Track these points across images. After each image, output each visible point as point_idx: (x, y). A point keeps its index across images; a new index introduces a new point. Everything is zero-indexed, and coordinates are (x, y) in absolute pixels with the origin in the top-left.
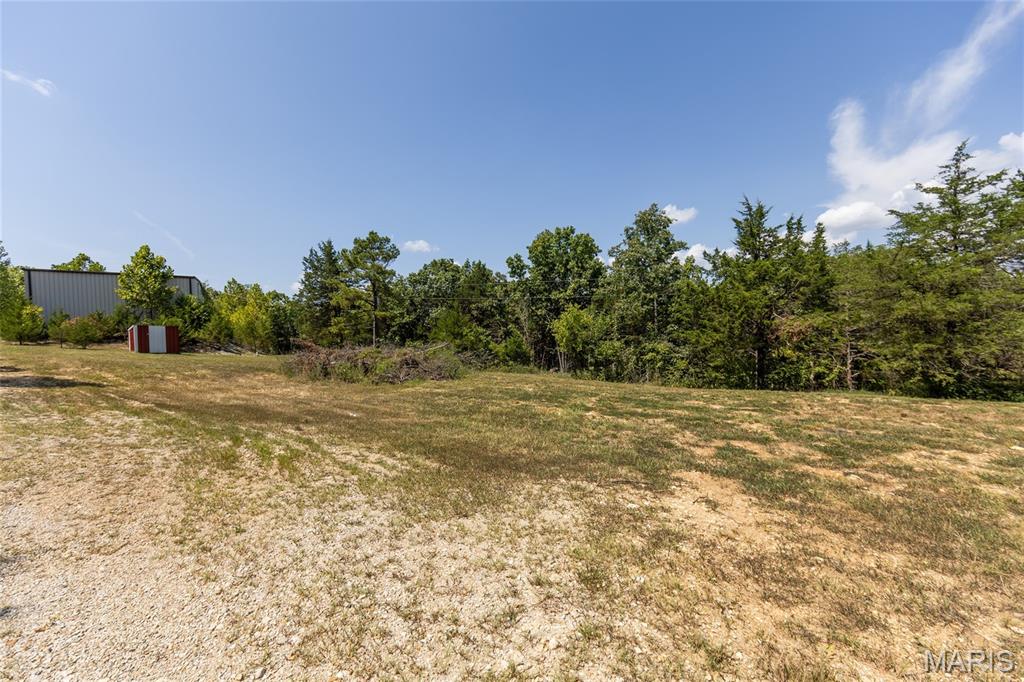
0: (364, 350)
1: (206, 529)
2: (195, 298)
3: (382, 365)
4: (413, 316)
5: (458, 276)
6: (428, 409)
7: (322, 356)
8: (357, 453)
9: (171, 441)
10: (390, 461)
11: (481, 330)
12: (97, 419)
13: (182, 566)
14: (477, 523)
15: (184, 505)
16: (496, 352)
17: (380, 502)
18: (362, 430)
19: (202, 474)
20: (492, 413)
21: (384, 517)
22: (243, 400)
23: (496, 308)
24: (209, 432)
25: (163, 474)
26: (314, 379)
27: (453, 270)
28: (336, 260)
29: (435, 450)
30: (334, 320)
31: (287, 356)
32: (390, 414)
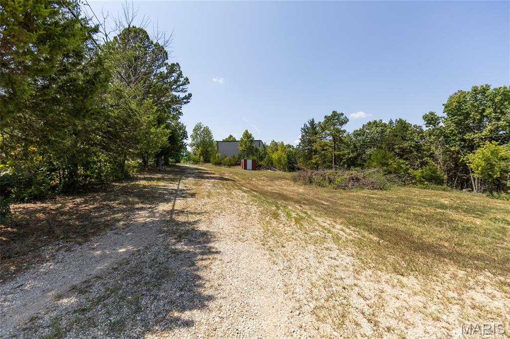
0: (329, 171)
1: (271, 242)
2: (260, 149)
3: (339, 179)
4: (355, 154)
5: (385, 129)
6: (367, 205)
7: (309, 173)
8: (329, 223)
9: (256, 204)
10: (348, 231)
11: (402, 161)
12: (235, 193)
13: (265, 254)
14: (410, 281)
15: (263, 230)
16: (415, 175)
17: (345, 251)
18: (331, 211)
19: (267, 219)
20: (414, 214)
21: (349, 259)
22: (278, 190)
23: (414, 147)
24: (268, 202)
25: (255, 216)
26: (305, 184)
27: (382, 126)
28: (316, 127)
29: (375, 230)
30: (314, 156)
31: (294, 173)
32: (345, 205)
